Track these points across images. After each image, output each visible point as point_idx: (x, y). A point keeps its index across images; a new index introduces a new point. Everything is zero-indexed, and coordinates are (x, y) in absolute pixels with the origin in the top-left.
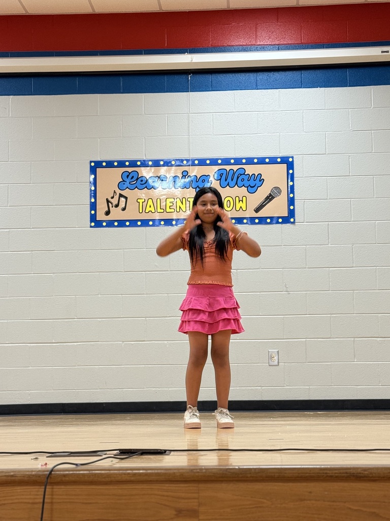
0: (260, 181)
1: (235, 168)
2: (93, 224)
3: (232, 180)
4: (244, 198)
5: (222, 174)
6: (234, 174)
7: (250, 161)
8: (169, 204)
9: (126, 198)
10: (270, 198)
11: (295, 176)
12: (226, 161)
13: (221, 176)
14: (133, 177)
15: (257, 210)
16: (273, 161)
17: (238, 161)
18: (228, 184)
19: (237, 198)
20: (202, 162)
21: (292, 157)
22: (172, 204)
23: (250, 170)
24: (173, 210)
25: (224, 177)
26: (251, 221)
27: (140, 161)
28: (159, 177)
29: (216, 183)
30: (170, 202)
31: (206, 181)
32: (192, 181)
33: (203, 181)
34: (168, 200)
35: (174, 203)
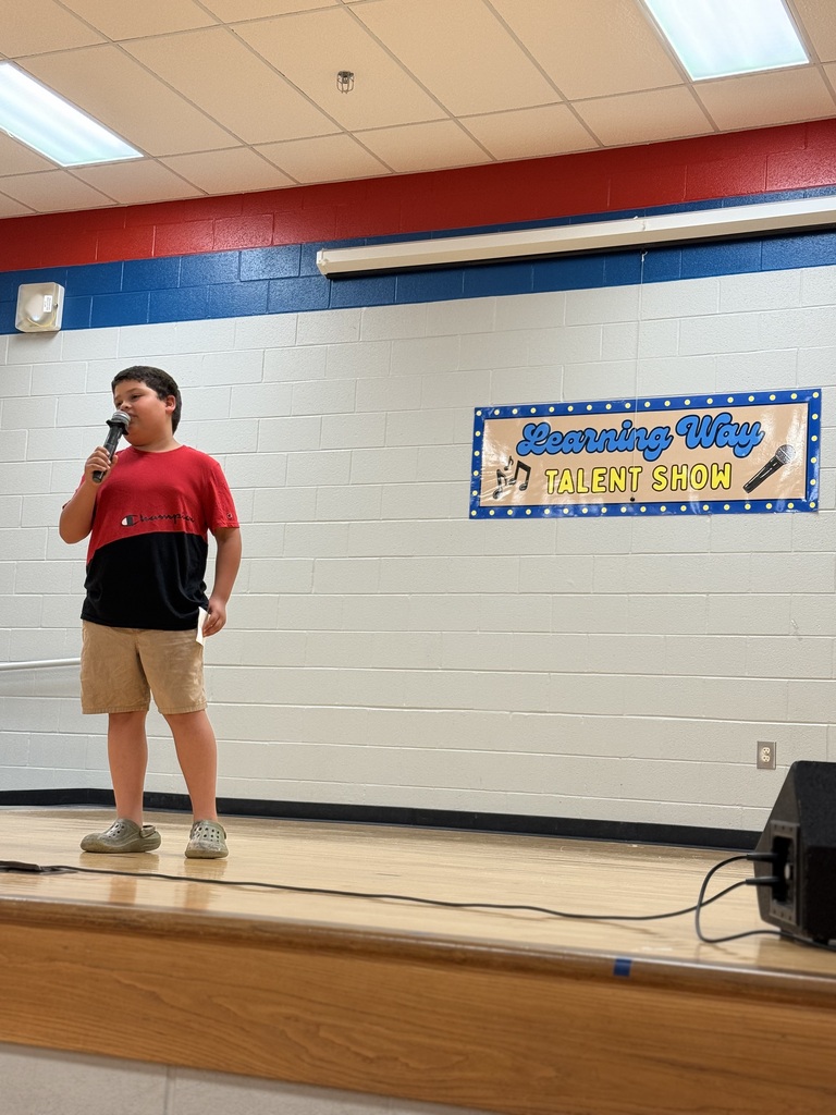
1: (714, 412)
2: (474, 513)
3: (708, 434)
4: (728, 466)
5: (691, 424)
6: (712, 423)
7: (741, 400)
8: (597, 479)
9: (528, 469)
10: (775, 465)
11: (822, 425)
12: (699, 402)
13: (689, 429)
14: (541, 434)
15: (750, 487)
16: (783, 398)
17: (720, 401)
18: (700, 443)
19: (715, 466)
20: (657, 405)
21: (819, 391)
22: (602, 479)
23: (741, 415)
24: (603, 489)
25: (693, 429)
26: (737, 507)
27: (554, 405)
28: (583, 433)
29: (679, 441)
30: (600, 475)
31: (663, 437)
32: (638, 438)
33: (658, 437)
34: (597, 472)
35: (607, 476)
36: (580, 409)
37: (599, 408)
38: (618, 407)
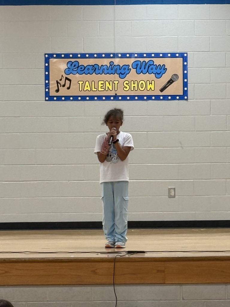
0: (164, 70)
1: (147, 60)
2: (47, 99)
3: (145, 69)
4: (153, 82)
5: (138, 64)
6: (146, 64)
7: (157, 55)
8: (100, 85)
9: (70, 80)
10: (171, 82)
11: (188, 67)
12: (141, 55)
13: (137, 66)
14: (75, 66)
15: (162, 90)
16: (173, 55)
17: (149, 55)
18: (142, 72)
19: (148, 82)
20: (124, 56)
21: (187, 53)
22: (102, 85)
23: (157, 61)
24: (103, 90)
25: (139, 66)
26: (157, 98)
27: (80, 54)
28: (93, 66)
29: (133, 71)
30: (101, 84)
31: (127, 69)
32: (117, 69)
33: (125, 69)
34: (100, 82)
35: (104, 84)
36: (91, 56)
37: (99, 56)
38: (108, 56)
